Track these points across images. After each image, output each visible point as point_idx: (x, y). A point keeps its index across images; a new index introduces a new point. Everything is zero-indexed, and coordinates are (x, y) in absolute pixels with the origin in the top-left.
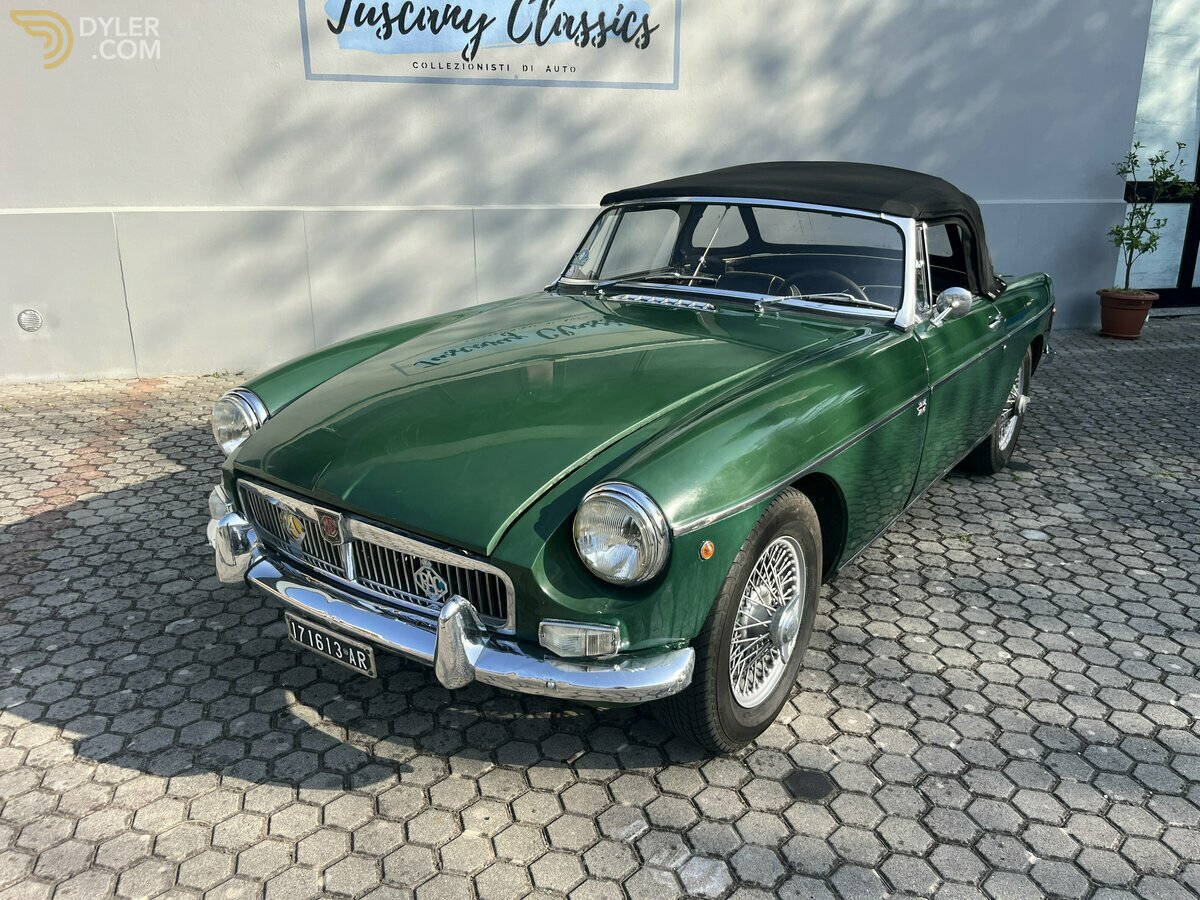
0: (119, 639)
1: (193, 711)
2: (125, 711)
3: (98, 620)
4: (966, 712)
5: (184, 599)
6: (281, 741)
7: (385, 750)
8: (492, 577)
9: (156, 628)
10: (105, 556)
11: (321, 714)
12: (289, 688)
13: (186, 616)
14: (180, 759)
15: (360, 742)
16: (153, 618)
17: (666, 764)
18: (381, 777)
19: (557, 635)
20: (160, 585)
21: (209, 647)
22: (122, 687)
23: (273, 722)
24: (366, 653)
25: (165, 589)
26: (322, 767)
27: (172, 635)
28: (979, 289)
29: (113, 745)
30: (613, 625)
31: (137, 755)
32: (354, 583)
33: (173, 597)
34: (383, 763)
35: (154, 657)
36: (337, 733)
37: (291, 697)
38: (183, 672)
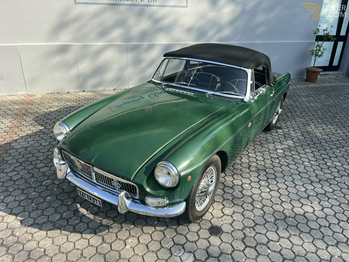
0: (30, 187)
1: (52, 210)
2: (33, 210)
3: (23, 180)
4: (257, 208)
5: (47, 174)
6: (77, 219)
7: (105, 222)
9: (40, 183)
10: (23, 159)
11: (87, 211)
12: (78, 203)
13: (48, 179)
14: (50, 226)
15: (98, 219)
16: (39, 180)
17: (179, 225)
18: (104, 230)
20: (40, 169)
21: (55, 189)
22: (32, 203)
23: (74, 213)
24: (99, 201)
25: (41, 170)
26: (88, 228)
27: (44, 185)
29: (31, 221)
31: (38, 224)
32: (95, 182)
33: (44, 173)
34: (104, 226)
35: (40, 193)
36: (91, 216)
37: (79, 206)
38: (48, 198)
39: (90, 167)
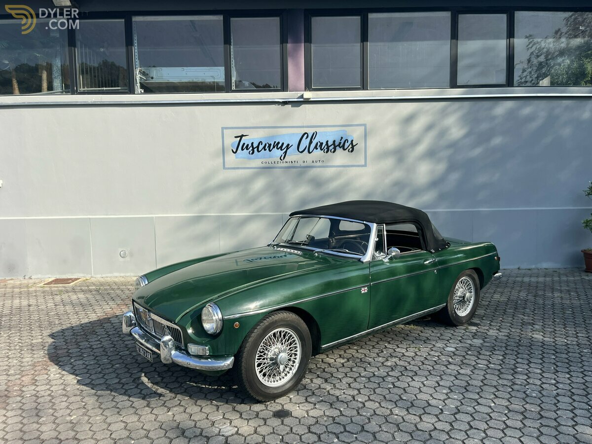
0: (105, 355)
1: (114, 375)
2: (96, 373)
3: (102, 350)
4: (357, 401)
5: (129, 346)
6: (133, 385)
7: (161, 390)
8: (178, 329)
9: (117, 353)
10: (114, 332)
11: (149, 380)
12: (144, 372)
13: (127, 351)
14: (104, 387)
15: (155, 388)
16: (117, 350)
18: (154, 397)
19: (193, 348)
20: (125, 341)
21: (129, 359)
22: (98, 368)
23: (134, 381)
24: (150, 353)
25: (126, 343)
26: (140, 393)
27: (120, 355)
28: (426, 248)
29: (88, 381)
30: (207, 346)
31: (93, 384)
32: (154, 334)
33: (127, 345)
34: (158, 394)
35: (111, 361)
36: (150, 385)
37: (143, 375)
38: (117, 365)
39: (146, 312)
